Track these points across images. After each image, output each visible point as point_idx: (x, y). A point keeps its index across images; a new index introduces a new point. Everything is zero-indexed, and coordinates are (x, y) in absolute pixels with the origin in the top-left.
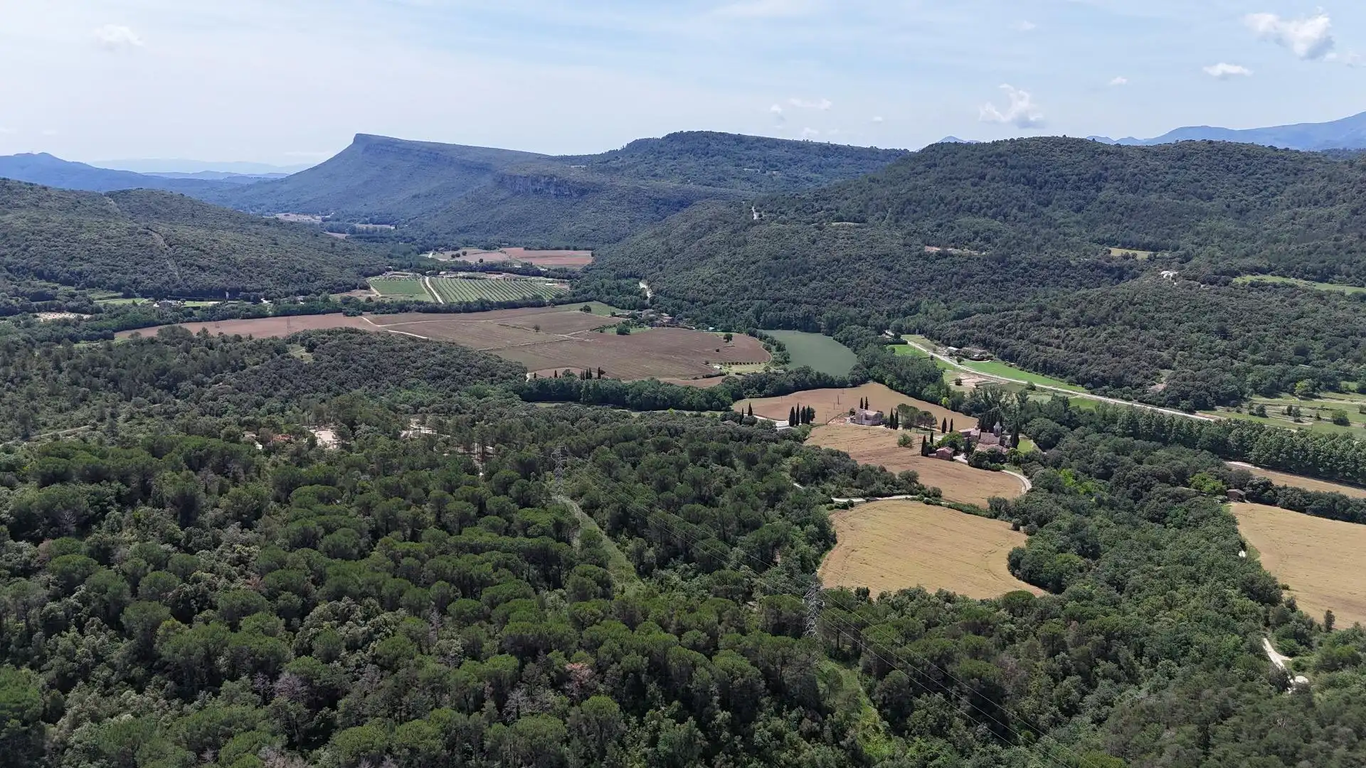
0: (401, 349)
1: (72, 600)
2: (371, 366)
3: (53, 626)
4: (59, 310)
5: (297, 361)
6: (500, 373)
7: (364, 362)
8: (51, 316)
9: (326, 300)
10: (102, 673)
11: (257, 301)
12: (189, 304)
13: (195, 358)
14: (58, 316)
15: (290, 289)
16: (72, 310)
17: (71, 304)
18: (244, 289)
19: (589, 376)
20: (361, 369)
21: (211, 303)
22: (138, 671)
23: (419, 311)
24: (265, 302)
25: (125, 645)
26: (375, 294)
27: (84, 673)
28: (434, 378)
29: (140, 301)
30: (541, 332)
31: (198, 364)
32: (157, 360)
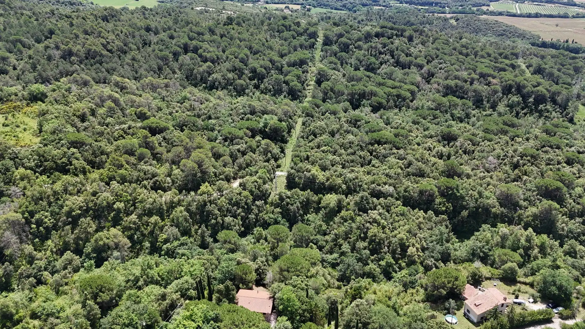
0: (490, 24)
1: (385, 49)
2: (476, 28)
3: (381, 53)
4: (380, 6)
5: (451, 24)
6: (528, 37)
7: (474, 26)
8: (377, 7)
9: (470, 9)
10: (388, 63)
11: (444, 7)
12: (420, 7)
13: (419, 19)
14: (379, 8)
15: (457, 4)
16: (384, 6)
17: (384, 4)
18: (440, 3)
19: (567, 41)
20: (472, 29)
21: (427, 7)
22: (395, 64)
23: (507, 15)
24: (447, 8)
25: (393, 60)
26: (491, 8)
27: (386, 62)
28: (499, 35)
29: (404, 5)
30: (558, 27)
31: (419, 21)
32: (407, 19)
